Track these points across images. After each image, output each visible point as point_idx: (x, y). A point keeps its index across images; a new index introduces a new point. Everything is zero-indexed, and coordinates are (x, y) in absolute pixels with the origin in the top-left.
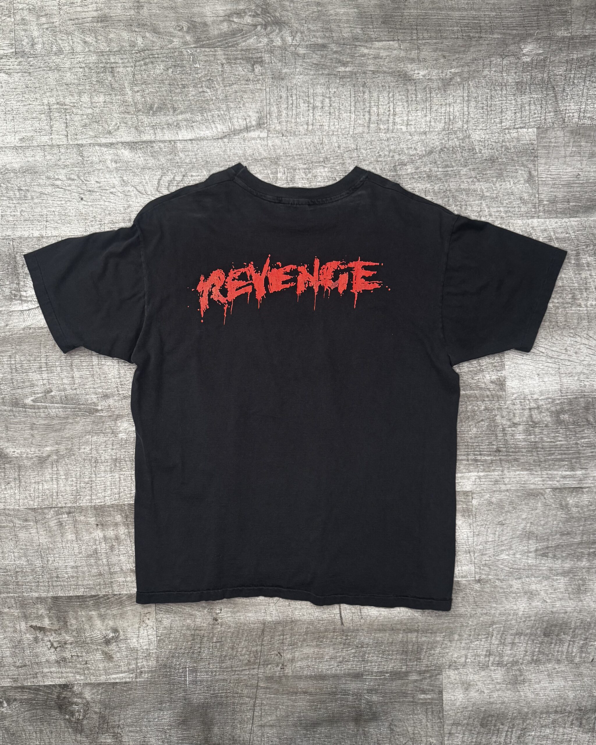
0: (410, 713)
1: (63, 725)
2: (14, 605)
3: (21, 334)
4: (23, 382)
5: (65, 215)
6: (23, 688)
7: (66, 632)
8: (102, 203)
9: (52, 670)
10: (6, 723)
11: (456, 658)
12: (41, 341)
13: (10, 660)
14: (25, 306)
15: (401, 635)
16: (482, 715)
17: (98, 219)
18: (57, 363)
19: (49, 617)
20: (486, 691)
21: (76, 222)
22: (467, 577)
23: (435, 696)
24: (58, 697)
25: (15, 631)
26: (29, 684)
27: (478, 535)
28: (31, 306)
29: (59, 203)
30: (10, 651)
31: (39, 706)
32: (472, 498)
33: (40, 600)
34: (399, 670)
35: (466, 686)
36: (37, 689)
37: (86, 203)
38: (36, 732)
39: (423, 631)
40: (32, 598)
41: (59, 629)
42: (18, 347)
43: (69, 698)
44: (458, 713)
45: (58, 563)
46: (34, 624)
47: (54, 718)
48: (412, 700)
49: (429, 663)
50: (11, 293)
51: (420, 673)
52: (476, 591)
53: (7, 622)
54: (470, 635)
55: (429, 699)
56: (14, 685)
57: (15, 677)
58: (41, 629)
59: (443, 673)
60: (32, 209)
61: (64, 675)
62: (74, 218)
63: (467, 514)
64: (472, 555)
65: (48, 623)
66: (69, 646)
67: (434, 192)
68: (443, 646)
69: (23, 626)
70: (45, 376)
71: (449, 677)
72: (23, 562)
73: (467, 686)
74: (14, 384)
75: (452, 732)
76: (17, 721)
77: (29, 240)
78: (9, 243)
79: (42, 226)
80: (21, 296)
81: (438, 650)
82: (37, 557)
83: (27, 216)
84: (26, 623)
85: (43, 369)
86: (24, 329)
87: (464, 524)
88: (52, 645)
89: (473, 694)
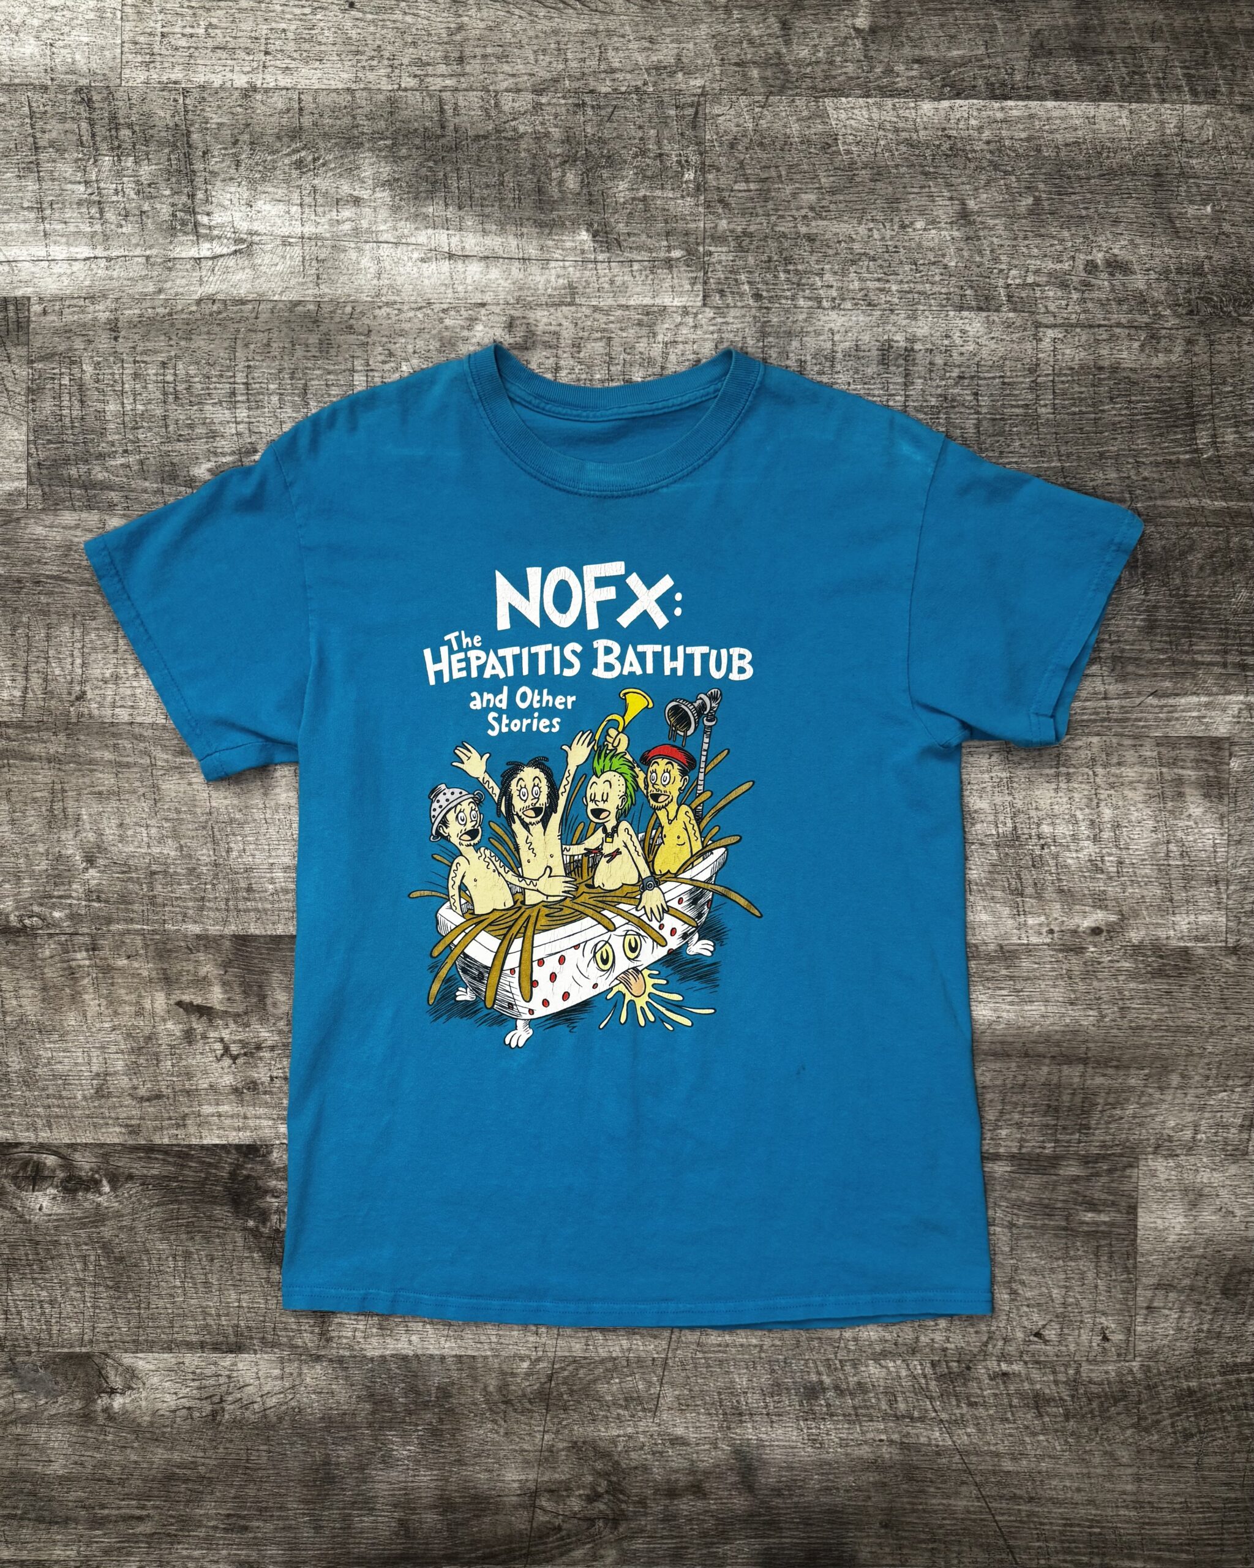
0: (1059, 1254)
1: (240, 1242)
2: (142, 952)
3: (191, 313)
4: (191, 427)
5: (310, 40)
6: (150, 1149)
7: (263, 1020)
8: (398, 16)
9: (221, 1109)
10: (107, 1232)
11: (1173, 1128)
12: (238, 331)
13: (124, 1082)
14: (205, 249)
15: (1045, 1069)
16: (1226, 1269)
17: (386, 54)
18: (272, 386)
19: (224, 984)
20: (1238, 1212)
21: (336, 58)
22: (1208, 940)
23: (1119, 1218)
24: (233, 1175)
25: (139, 1013)
26: (166, 1141)
27: (1239, 842)
28: (219, 250)
29: (298, 11)
30: (124, 1060)
31: (184, 1194)
32: (1231, 755)
33: (205, 942)
34: (1038, 1151)
35: (1192, 1196)
36: (182, 1154)
37: (360, 15)
38: (174, 1257)
39: (1098, 1062)
40: (186, 936)
41: (246, 1013)
42: (183, 343)
43: (260, 1178)
44: (1170, 1259)
45: (253, 856)
46: (186, 998)
47: (220, 1224)
48: (1064, 1223)
49: (1108, 1138)
50: (174, 215)
51: (1086, 1160)
52: (1227, 973)
53: (123, 991)
54: (1208, 1078)
55: (1105, 1223)
56: (130, 1142)
57: (133, 1122)
58: (204, 1011)
59: (1142, 1163)
60: (233, 21)
61: (251, 1123)
62: (330, 47)
63: (1215, 792)
64: (1223, 888)
65: (221, 996)
66: (267, 1055)
67: (1172, 31)
68: (1144, 1100)
69: (159, 1001)
70: (242, 413)
71: (1153, 1174)
72: (169, 850)
73: (1195, 1197)
74: (171, 428)
75: (1155, 1304)
76: (132, 1229)
77: (222, 94)
78: (175, 100)
79: (255, 64)
80: (196, 225)
81: (1131, 1109)
82: (202, 840)
83: (220, 40)
84: (168, 995)
85: (239, 398)
86: (199, 302)
87: (1209, 815)
88: (226, 1049)
89: (1208, 1216)
